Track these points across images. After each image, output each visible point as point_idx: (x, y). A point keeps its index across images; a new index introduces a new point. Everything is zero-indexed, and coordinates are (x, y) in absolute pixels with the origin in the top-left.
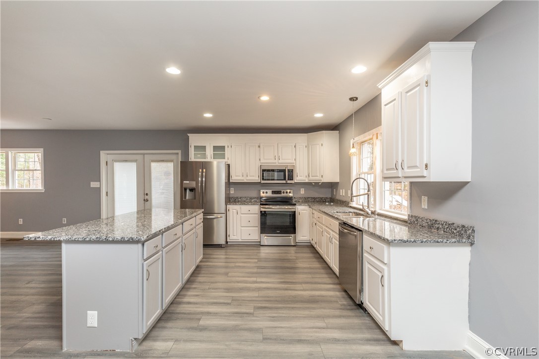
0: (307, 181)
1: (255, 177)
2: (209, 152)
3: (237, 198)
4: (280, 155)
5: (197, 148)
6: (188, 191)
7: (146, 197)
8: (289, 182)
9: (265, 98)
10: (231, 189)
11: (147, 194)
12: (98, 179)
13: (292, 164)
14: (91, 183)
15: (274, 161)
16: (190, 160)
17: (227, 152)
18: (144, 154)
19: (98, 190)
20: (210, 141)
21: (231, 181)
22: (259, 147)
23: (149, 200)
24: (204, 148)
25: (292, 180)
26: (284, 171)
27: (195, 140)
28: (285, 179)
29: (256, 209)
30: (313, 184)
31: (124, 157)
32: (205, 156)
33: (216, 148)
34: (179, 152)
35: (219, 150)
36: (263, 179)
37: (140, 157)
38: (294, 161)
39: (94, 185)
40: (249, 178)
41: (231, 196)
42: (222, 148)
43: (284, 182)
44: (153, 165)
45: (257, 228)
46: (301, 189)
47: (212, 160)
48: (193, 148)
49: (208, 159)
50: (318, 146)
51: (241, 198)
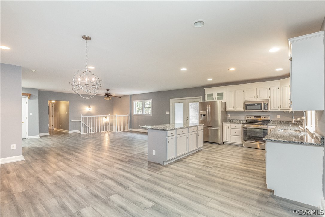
0: (279, 110)
1: (242, 108)
2: (215, 96)
3: (232, 120)
4: (258, 95)
5: (209, 95)
6: (202, 115)
7: (187, 118)
8: (264, 111)
9: (232, 69)
10: (228, 115)
11: (187, 117)
12: (169, 111)
13: (267, 100)
14: (167, 112)
15: (254, 99)
16: (205, 101)
17: (225, 96)
18: (186, 99)
19: (169, 115)
20: (215, 91)
21: (226, 111)
22: (244, 91)
23: (188, 119)
24: (212, 95)
25: (267, 110)
26: (260, 104)
27: (207, 91)
28: (261, 109)
29: (240, 126)
30: (285, 112)
31: (178, 101)
32: (212, 99)
33: (218, 94)
34: (201, 97)
35: (220, 95)
36: (246, 109)
37: (184, 101)
38: (269, 98)
39: (167, 113)
40: (237, 109)
41: (228, 119)
42: (222, 94)
43: (261, 111)
44: (190, 104)
45: (241, 137)
46: (277, 115)
47: (216, 100)
48: (207, 95)
49: (214, 100)
50: (287, 87)
51: (234, 120)
